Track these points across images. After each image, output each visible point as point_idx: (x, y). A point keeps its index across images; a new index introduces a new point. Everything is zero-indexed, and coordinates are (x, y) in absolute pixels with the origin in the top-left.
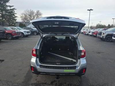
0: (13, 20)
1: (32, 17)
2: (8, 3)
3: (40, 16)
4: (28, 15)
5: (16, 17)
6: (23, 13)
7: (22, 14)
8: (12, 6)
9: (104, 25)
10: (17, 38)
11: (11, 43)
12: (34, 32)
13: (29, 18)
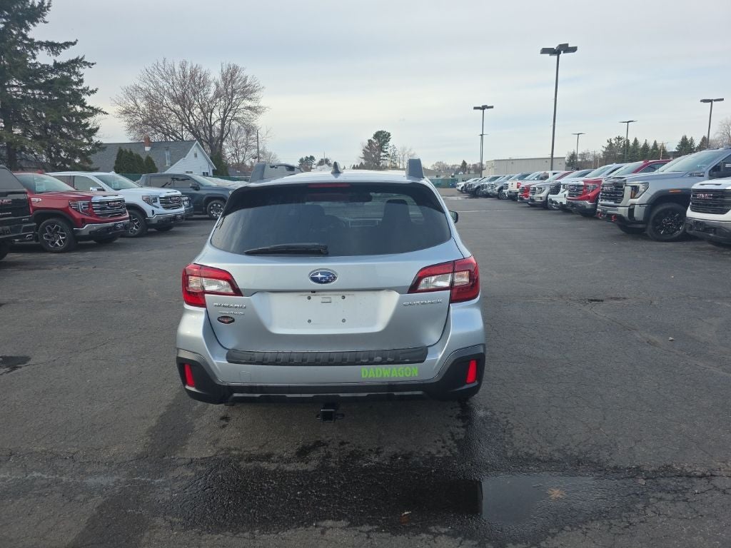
0: (77, 133)
1: (197, 111)
2: (40, 25)
3: (248, 103)
4: (167, 100)
5: (91, 115)
6: (137, 89)
7: (133, 92)
8: (67, 44)
9: (651, 145)
10: (104, 240)
11: (66, 269)
12: (211, 198)
13: (174, 117)
